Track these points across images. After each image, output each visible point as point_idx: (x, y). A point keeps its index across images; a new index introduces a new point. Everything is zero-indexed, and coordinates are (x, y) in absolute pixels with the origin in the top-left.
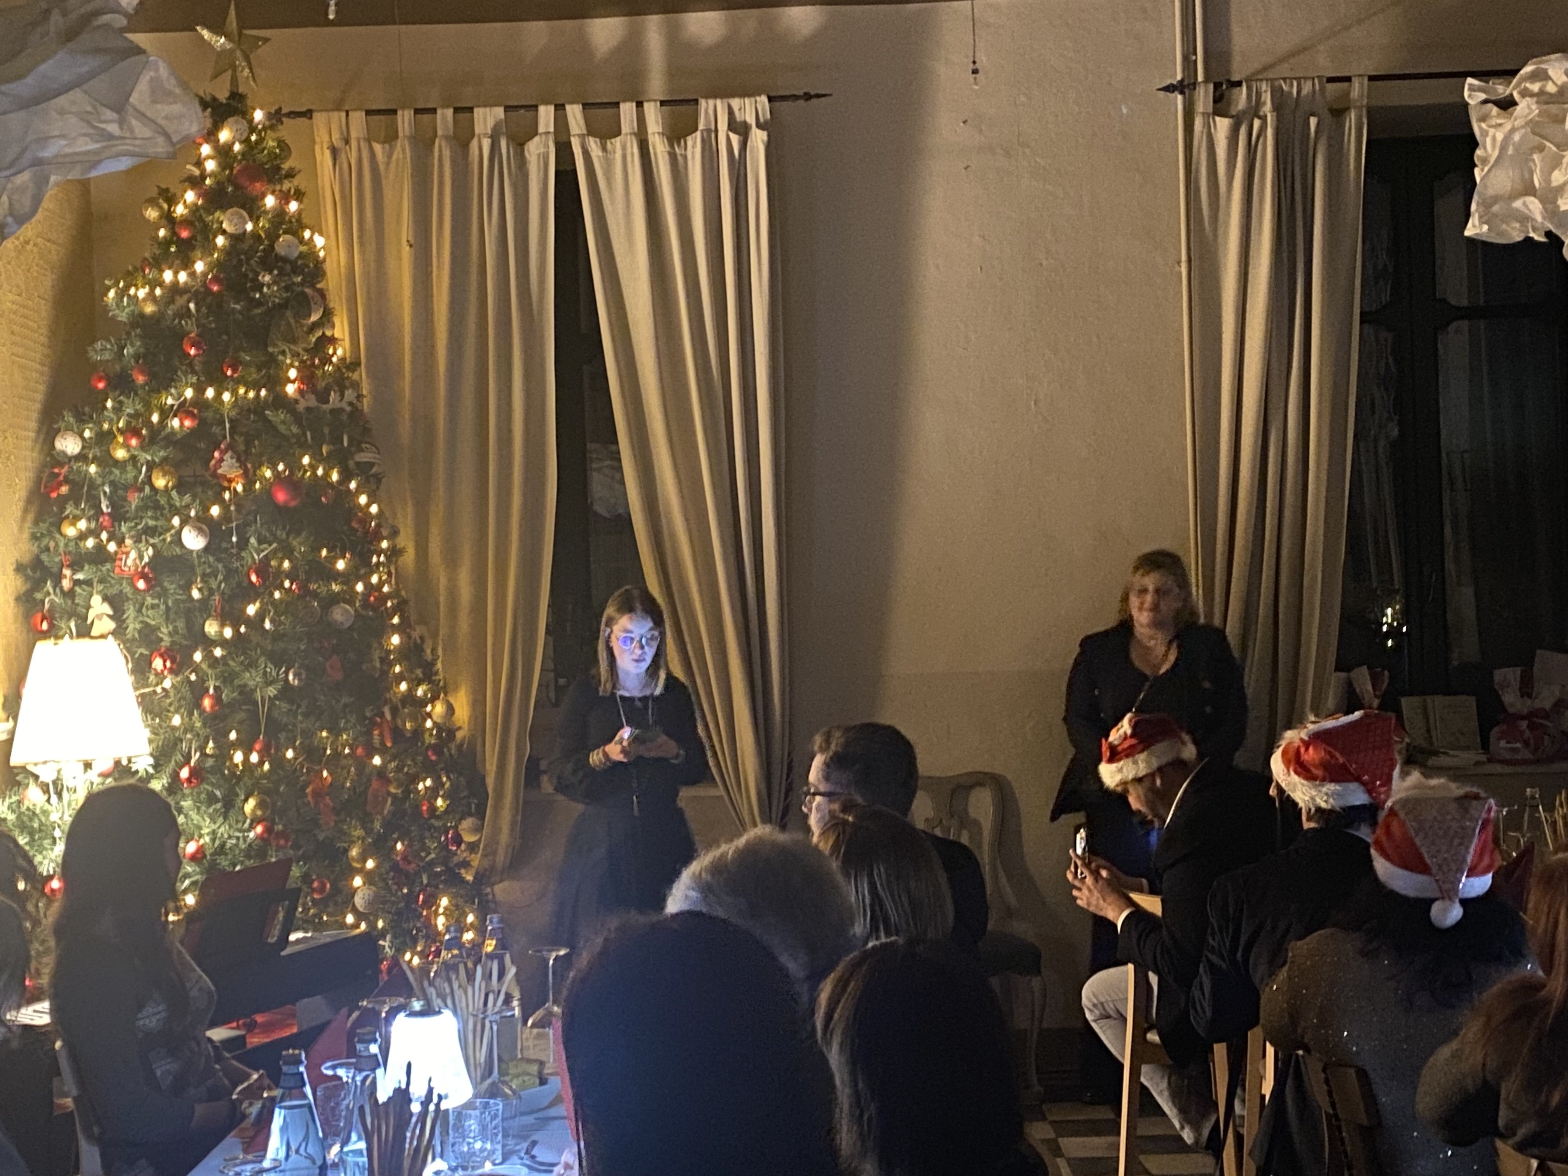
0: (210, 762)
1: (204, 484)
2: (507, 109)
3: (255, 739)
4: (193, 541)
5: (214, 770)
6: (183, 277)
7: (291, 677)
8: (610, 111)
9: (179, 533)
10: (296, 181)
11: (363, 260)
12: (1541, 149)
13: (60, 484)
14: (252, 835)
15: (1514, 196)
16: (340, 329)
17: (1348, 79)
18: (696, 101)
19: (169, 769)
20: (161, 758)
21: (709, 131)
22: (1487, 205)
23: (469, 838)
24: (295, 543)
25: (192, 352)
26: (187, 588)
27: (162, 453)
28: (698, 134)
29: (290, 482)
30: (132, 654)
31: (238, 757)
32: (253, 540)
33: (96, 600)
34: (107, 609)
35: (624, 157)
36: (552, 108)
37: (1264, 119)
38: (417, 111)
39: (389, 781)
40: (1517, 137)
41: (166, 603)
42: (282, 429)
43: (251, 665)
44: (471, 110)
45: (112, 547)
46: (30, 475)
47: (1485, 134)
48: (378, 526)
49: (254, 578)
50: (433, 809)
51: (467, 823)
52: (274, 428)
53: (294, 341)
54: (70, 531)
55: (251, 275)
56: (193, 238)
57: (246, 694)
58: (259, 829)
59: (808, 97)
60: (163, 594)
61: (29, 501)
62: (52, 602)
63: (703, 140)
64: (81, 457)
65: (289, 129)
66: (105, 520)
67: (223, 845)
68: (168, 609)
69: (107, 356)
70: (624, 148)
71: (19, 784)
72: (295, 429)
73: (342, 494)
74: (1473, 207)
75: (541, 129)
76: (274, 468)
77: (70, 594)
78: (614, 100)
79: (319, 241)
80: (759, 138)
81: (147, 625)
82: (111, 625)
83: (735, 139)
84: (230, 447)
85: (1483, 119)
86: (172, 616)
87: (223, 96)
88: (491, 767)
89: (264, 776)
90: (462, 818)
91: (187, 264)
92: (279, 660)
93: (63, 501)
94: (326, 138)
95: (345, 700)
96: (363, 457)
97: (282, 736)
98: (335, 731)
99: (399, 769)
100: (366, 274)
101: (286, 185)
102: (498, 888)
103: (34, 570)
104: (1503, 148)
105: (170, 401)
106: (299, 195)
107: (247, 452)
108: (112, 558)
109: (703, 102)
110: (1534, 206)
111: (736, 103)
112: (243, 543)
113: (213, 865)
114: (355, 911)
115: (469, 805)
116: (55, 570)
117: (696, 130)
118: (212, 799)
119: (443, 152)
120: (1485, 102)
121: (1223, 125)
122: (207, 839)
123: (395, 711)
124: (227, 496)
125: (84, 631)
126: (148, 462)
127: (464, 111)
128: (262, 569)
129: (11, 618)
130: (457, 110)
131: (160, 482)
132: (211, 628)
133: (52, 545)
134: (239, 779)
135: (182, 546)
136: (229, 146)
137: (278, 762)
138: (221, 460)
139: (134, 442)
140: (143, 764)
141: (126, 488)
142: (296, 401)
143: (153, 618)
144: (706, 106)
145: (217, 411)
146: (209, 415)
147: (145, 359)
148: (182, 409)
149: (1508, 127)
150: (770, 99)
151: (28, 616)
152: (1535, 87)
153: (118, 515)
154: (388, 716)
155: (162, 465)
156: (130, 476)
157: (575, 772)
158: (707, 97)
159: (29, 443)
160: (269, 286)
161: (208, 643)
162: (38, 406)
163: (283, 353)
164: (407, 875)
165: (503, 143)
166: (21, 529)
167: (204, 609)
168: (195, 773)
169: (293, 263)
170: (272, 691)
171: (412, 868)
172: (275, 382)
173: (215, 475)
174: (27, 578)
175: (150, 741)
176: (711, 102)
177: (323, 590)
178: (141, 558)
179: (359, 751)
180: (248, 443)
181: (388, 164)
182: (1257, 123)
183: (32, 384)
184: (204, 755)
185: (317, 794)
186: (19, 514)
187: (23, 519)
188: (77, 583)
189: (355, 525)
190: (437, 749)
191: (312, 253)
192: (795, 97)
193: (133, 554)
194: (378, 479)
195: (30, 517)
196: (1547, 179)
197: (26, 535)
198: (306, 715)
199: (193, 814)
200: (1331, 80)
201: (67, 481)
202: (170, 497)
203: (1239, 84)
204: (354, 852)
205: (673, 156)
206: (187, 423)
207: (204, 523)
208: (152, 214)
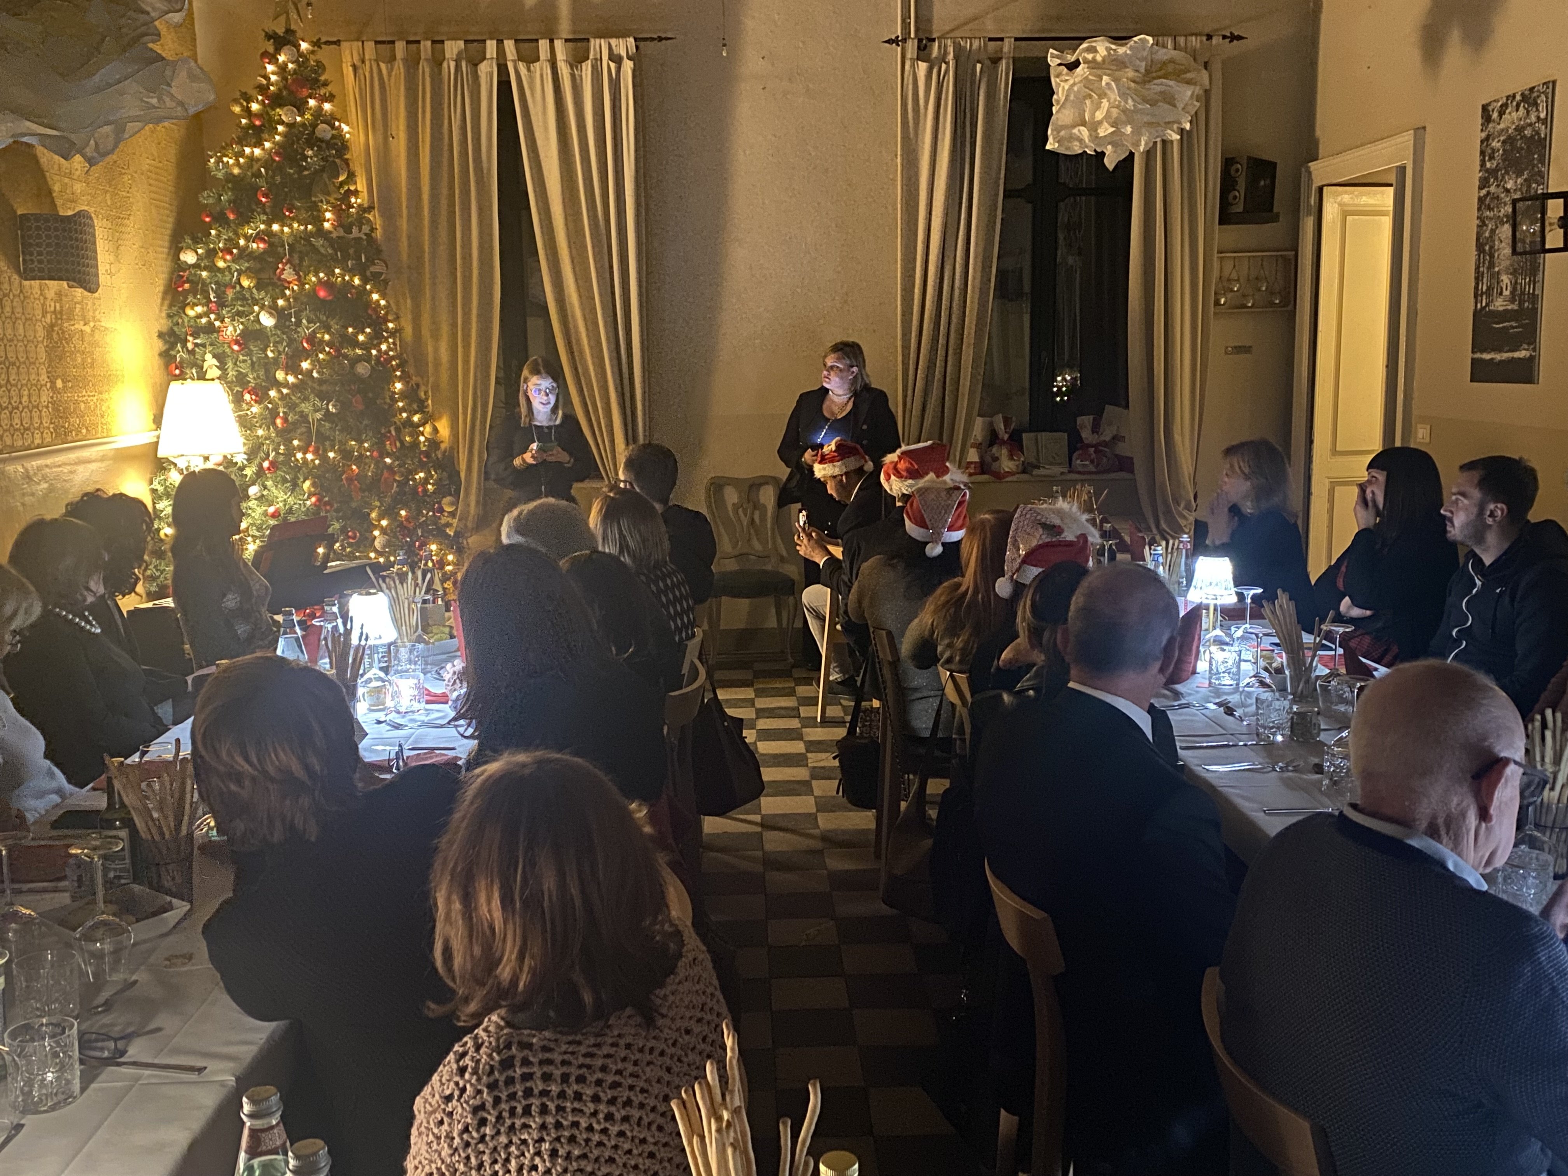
0: (281, 458)
1: (274, 285)
2: (466, 42)
3: (309, 445)
4: (267, 320)
5: (283, 463)
6: (257, 152)
7: (330, 407)
8: (534, 44)
9: (258, 315)
10: (329, 88)
11: (375, 140)
12: (1090, 97)
13: (185, 282)
14: (308, 503)
15: (1074, 127)
16: (361, 184)
17: (1002, 39)
18: (588, 40)
19: (257, 462)
20: (251, 455)
21: (596, 59)
22: (1058, 130)
23: (448, 509)
24: (332, 323)
25: (264, 200)
26: (264, 351)
27: (246, 265)
28: (589, 62)
29: (328, 285)
30: (232, 390)
31: (299, 456)
32: (304, 321)
33: (208, 356)
34: (215, 362)
35: (542, 76)
36: (495, 42)
37: (947, 63)
38: (408, 42)
39: (394, 473)
40: (1076, 89)
41: (251, 359)
42: (322, 250)
43: (306, 399)
44: (442, 42)
45: (217, 324)
46: (165, 276)
47: (1058, 85)
48: (387, 314)
49: (305, 345)
50: (426, 490)
51: (447, 500)
52: (317, 250)
53: (329, 194)
54: (191, 313)
55: (300, 151)
56: (263, 125)
57: (304, 417)
58: (313, 499)
59: (660, 39)
60: (250, 354)
61: (165, 293)
62: (181, 357)
63: (593, 66)
64: (196, 266)
65: (324, 55)
66: (213, 306)
67: (291, 508)
68: (253, 364)
69: (211, 201)
70: (541, 69)
71: (165, 469)
72: (330, 251)
73: (362, 293)
74: (1049, 132)
75: (488, 56)
76: (317, 275)
77: (192, 352)
78: (534, 37)
79: (345, 128)
80: (628, 66)
81: (240, 373)
82: (217, 373)
83: (613, 65)
84: (288, 262)
85: (1058, 76)
86: (256, 367)
87: (281, 31)
88: (463, 467)
89: (315, 467)
90: (444, 497)
91: (259, 144)
92: (324, 397)
93: (186, 293)
94: (349, 58)
95: (366, 422)
96: (373, 269)
97: (327, 443)
98: (360, 442)
99: (399, 466)
100: (377, 149)
101: (322, 92)
102: (470, 540)
103: (170, 337)
104: (1067, 96)
105: (250, 231)
106: (330, 98)
107: (300, 265)
108: (218, 331)
109: (592, 41)
110: (1084, 132)
111: (613, 42)
112: (299, 323)
113: (285, 519)
114: (376, 551)
115: (450, 489)
116: (183, 337)
117: (588, 59)
118: (285, 481)
119: (424, 68)
120: (1060, 65)
121: (923, 66)
122: (281, 504)
123: (398, 430)
124: (288, 292)
125: (202, 376)
126: (237, 270)
127: (438, 42)
128: (311, 339)
129: (156, 368)
130: (434, 42)
131: (246, 283)
132: (280, 375)
133: (180, 321)
134: (300, 468)
135: (260, 323)
136: (285, 65)
137: (324, 458)
138: (284, 270)
139: (228, 257)
140: (240, 459)
141: (226, 286)
142: (330, 232)
143: (244, 368)
144: (594, 43)
145: (280, 238)
146: (275, 240)
147: (235, 204)
148: (258, 238)
149: (1071, 82)
150: (636, 40)
151: (167, 366)
152: (1090, 56)
153: (221, 304)
154: (393, 433)
155: (248, 272)
156: (228, 278)
157: (506, 469)
158: (595, 38)
159: (164, 256)
160: (311, 158)
161: (278, 385)
162: (169, 232)
163: (322, 201)
164: (409, 530)
165: (464, 64)
166: (161, 311)
167: (276, 363)
168: (273, 464)
169: (328, 143)
170: (319, 415)
171: (411, 526)
172: (319, 220)
173: (279, 279)
174: (166, 342)
175: (245, 444)
176: (598, 41)
177: (351, 353)
178: (235, 331)
179: (375, 454)
180: (301, 260)
181: (390, 75)
182: (944, 66)
183: (165, 218)
184: (278, 453)
185: (350, 480)
186: (159, 301)
187: (162, 304)
188: (196, 345)
189: (370, 312)
190: (427, 454)
191: (340, 136)
192: (652, 39)
193: (231, 328)
194: (386, 282)
195: (167, 303)
196: (1093, 115)
197: (164, 314)
198: (341, 431)
199: (273, 489)
200: (991, 39)
201: (188, 281)
202: (252, 293)
203: (934, 40)
204: (374, 515)
205: (573, 76)
206: (262, 246)
207: (274, 309)
208: (237, 109)
